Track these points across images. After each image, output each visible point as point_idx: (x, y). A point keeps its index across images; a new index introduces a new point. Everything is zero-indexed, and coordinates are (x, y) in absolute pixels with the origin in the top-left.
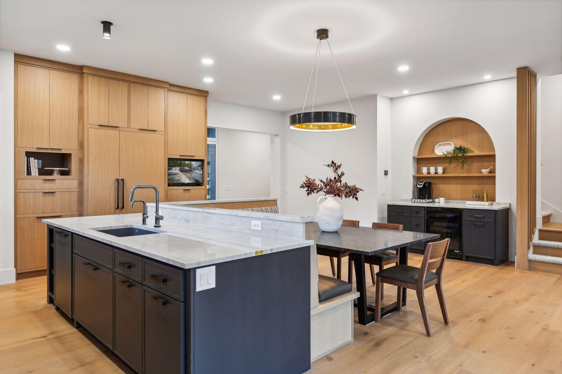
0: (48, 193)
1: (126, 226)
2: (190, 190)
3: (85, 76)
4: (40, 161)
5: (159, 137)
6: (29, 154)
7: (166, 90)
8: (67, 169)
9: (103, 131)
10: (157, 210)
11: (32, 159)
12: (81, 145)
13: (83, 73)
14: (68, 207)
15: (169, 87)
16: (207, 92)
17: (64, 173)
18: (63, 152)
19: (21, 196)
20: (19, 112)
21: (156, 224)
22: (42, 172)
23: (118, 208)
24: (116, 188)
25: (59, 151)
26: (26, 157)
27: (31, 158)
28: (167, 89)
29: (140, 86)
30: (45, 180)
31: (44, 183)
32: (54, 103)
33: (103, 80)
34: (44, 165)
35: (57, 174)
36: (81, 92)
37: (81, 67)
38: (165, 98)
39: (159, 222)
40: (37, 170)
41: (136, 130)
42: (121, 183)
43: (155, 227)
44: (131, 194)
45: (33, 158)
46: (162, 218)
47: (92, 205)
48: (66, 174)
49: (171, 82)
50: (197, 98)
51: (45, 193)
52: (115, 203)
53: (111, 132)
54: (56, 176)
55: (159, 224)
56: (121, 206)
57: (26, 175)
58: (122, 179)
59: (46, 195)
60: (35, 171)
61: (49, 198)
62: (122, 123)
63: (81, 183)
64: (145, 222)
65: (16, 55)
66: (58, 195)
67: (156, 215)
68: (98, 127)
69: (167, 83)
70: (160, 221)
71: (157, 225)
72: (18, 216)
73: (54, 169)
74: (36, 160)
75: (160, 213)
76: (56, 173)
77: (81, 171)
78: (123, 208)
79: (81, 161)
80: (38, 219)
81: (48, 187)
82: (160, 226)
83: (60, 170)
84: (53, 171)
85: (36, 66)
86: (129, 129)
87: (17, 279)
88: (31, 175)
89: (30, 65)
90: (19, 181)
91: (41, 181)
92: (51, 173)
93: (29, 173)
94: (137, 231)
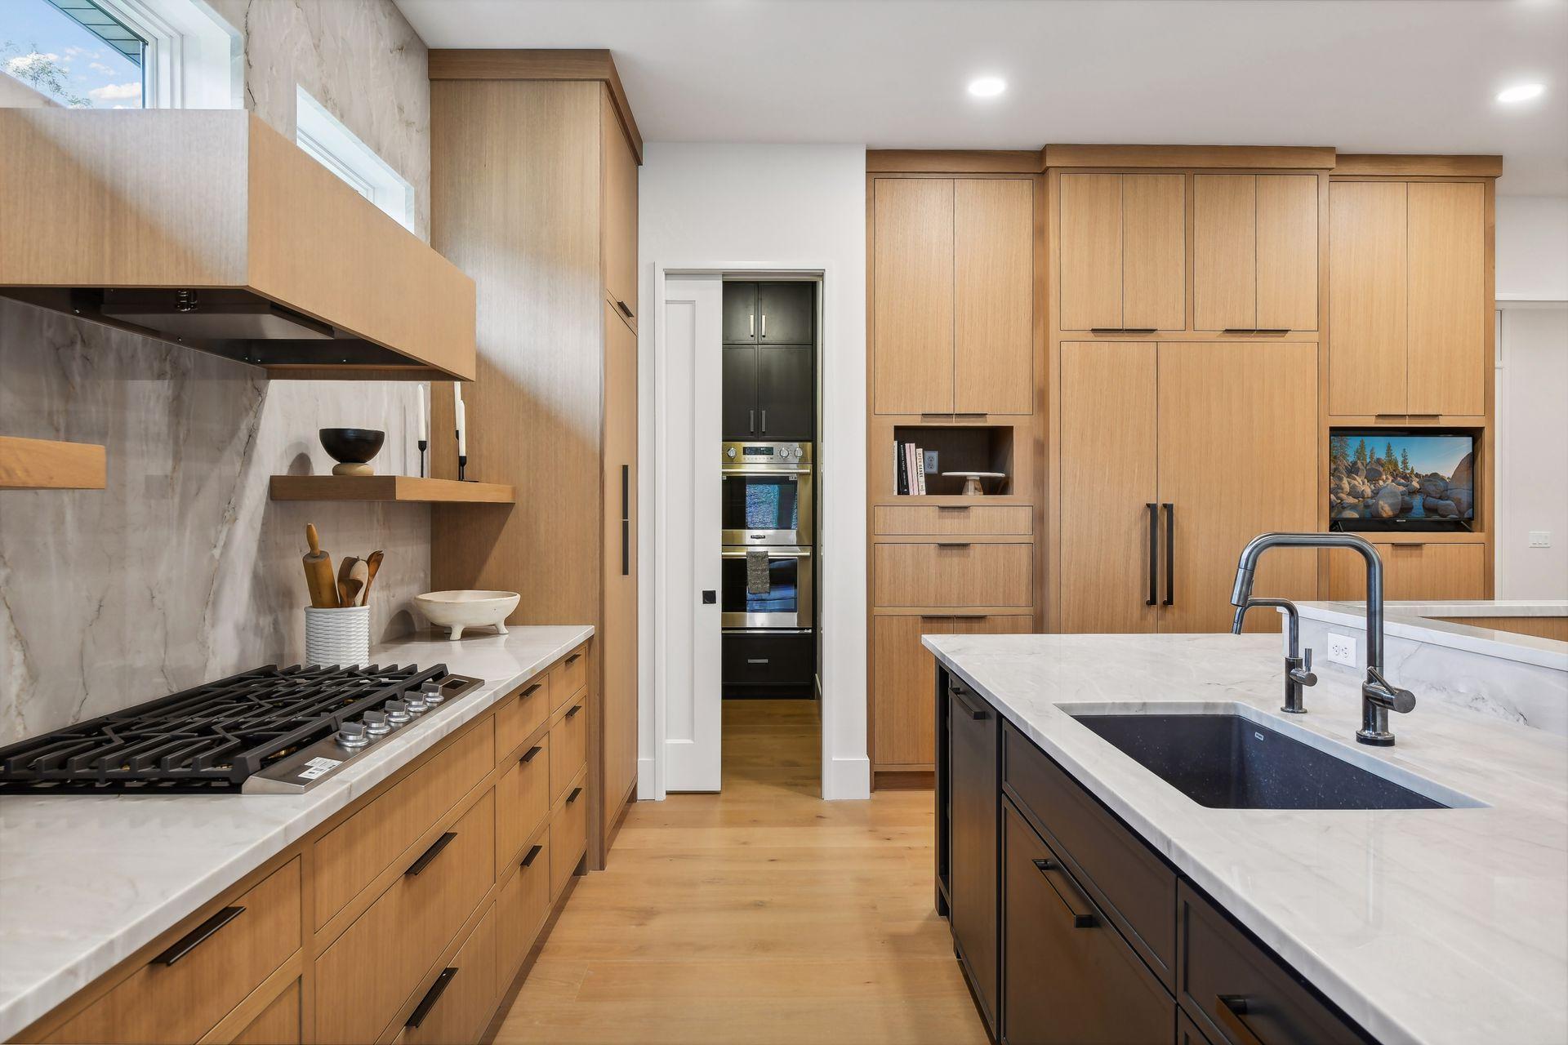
0: (949, 547)
1: (1207, 705)
2: (1418, 546)
3: (1052, 177)
4: (935, 455)
5: (1298, 353)
6: (903, 434)
7: (1325, 178)
8: (1001, 475)
9: (1104, 348)
10: (1374, 657)
11: (910, 448)
12: (1041, 399)
13: (1044, 173)
14: (1004, 591)
15: (1334, 165)
16: (1496, 160)
17: (997, 488)
18: (990, 422)
19: (884, 552)
20: (880, 315)
21: (1366, 726)
22: (936, 485)
23: (1153, 601)
24: (1146, 536)
25: (980, 419)
26: (896, 443)
27: (907, 445)
28: (1326, 174)
29: (1227, 181)
30: (943, 508)
31: (939, 518)
32: (964, 276)
33: (1105, 180)
34: (943, 467)
35: (976, 489)
36: (1040, 232)
37: (1040, 155)
38: (1322, 206)
39: (1385, 718)
40: (922, 479)
41: (1212, 336)
42: (1163, 518)
43: (1362, 740)
44: (1241, 571)
45: (913, 445)
46: (1407, 703)
47: (1072, 588)
48: (1000, 489)
49: (1347, 143)
50: (1451, 189)
51: (942, 546)
52: (1144, 585)
53: (1132, 351)
54: (972, 496)
55: (1385, 727)
56: (1161, 596)
57: (896, 493)
58: (1165, 506)
59: (948, 552)
60: (917, 484)
61: (954, 560)
62: (1168, 317)
63: (1040, 518)
64: (1296, 701)
65: (872, 155)
66: (976, 552)
67: (1370, 680)
68: (1091, 336)
69: (1329, 150)
70: (1392, 714)
71: (1374, 733)
72: (877, 610)
73: (965, 477)
74: (920, 451)
75: (1393, 676)
76: (971, 486)
77: (1040, 480)
78: (1170, 601)
79: (1041, 448)
80: (924, 623)
81: (953, 528)
82: (1390, 743)
83: (982, 479)
84: (964, 480)
85: (920, 176)
86: (1189, 335)
87: (875, 787)
88: (908, 493)
89: (905, 175)
90: (880, 512)
91: (933, 513)
92: (958, 487)
93: (903, 488)
94: (1259, 736)
